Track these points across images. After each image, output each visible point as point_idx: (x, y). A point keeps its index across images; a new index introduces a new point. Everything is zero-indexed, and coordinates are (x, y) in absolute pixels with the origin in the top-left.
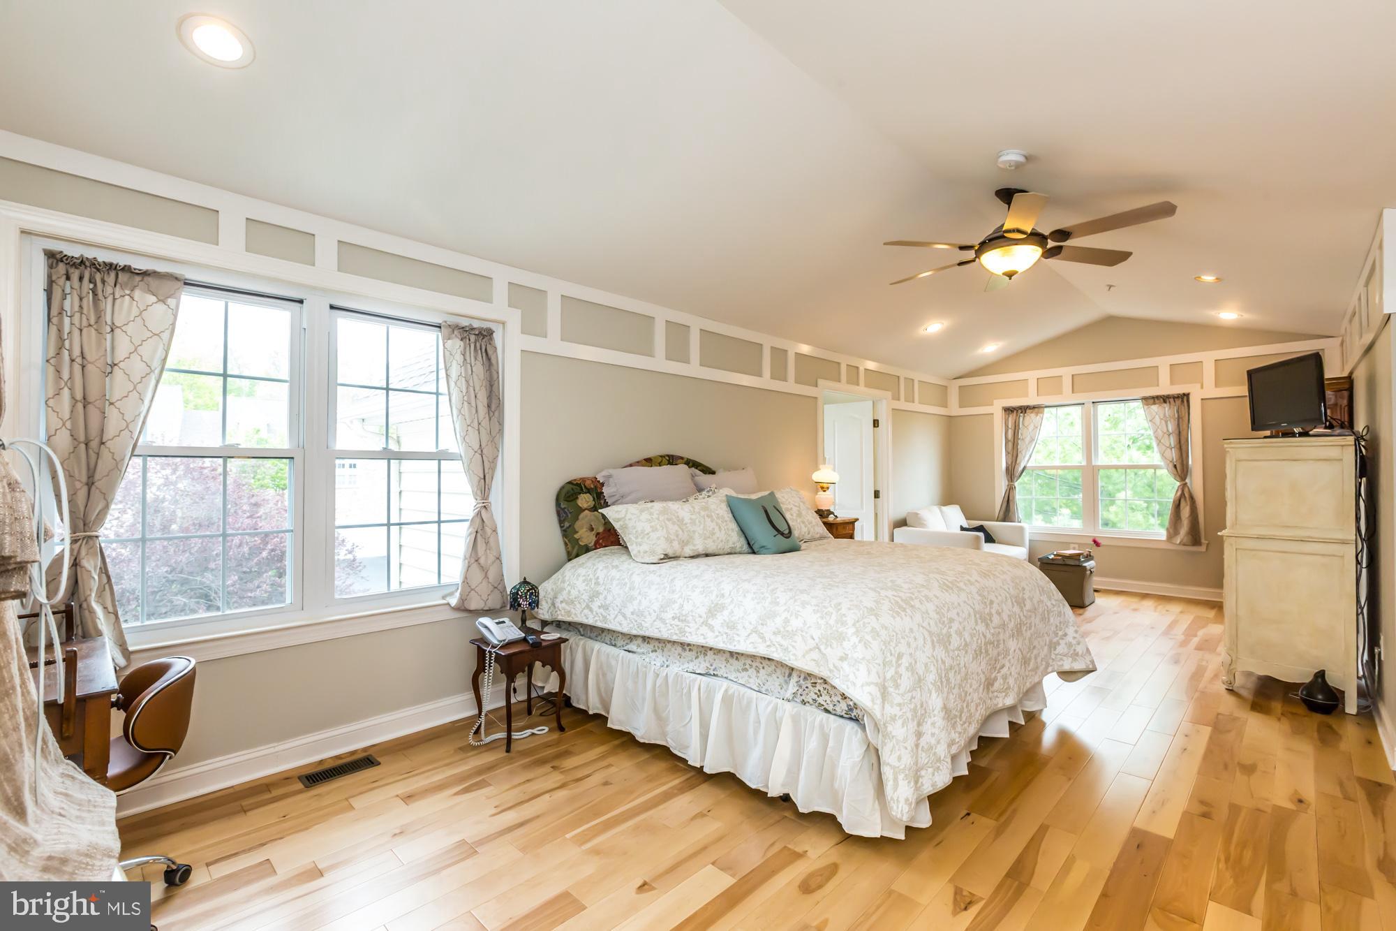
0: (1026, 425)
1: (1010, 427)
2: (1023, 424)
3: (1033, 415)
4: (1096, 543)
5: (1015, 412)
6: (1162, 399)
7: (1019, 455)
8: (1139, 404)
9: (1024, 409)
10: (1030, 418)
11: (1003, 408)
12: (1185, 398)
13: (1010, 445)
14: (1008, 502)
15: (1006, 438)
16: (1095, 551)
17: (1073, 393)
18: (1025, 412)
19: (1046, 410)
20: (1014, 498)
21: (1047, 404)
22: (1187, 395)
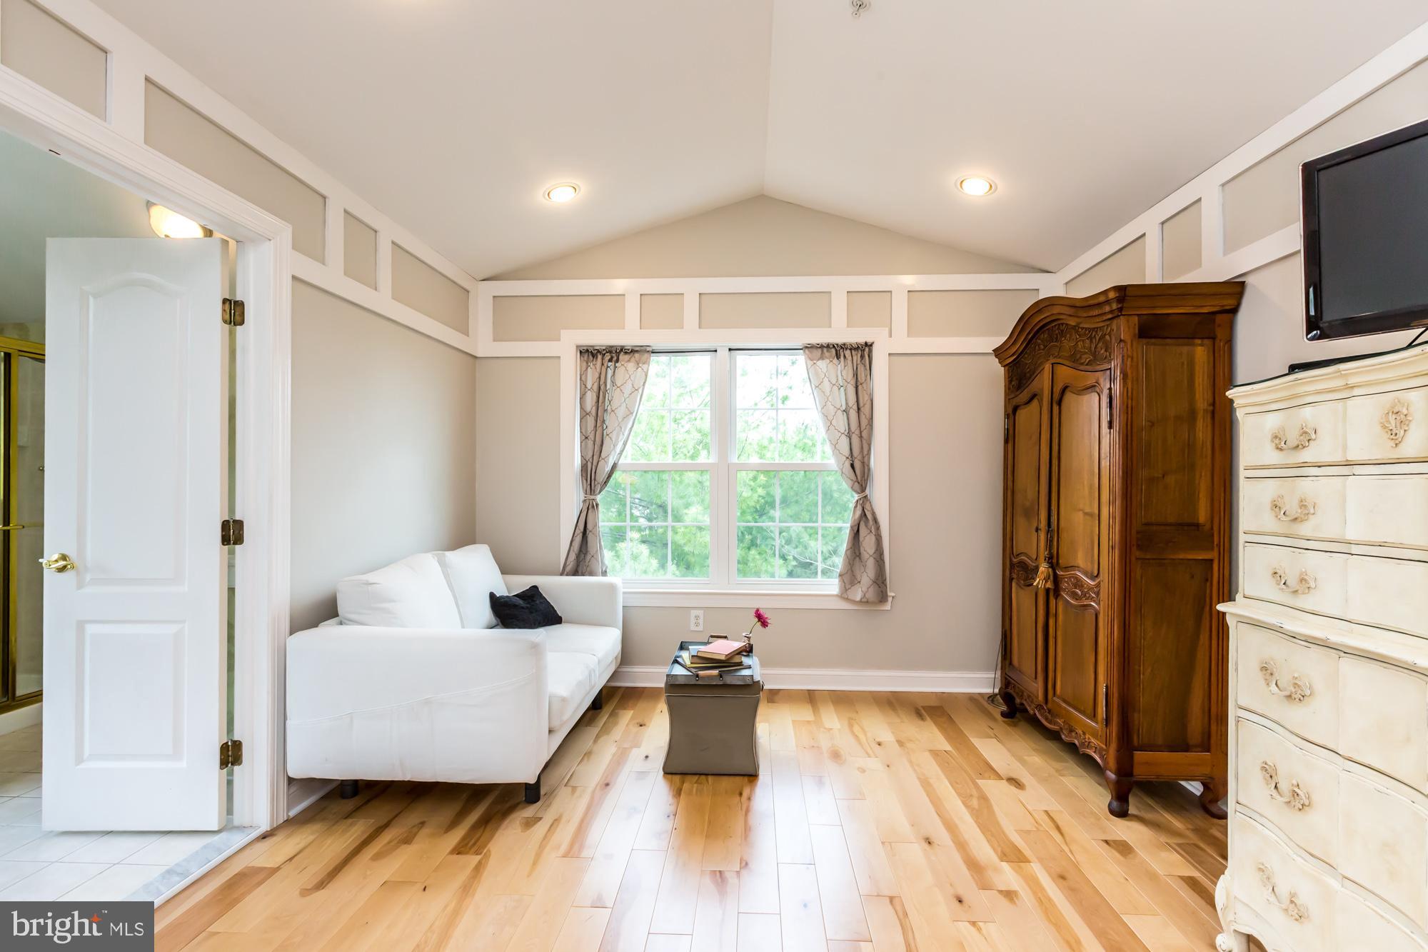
0: (619, 383)
1: (589, 386)
2: (613, 383)
3: (631, 366)
4: (761, 619)
5: (600, 357)
6: (833, 350)
7: (607, 441)
8: (801, 358)
9: (615, 354)
10: (626, 367)
11: (577, 347)
12: (867, 349)
13: (590, 421)
14: (584, 534)
15: (582, 408)
16: (760, 637)
17: (700, 328)
18: (617, 361)
19: (654, 358)
20: (596, 525)
21: (656, 347)
22: (869, 346)
